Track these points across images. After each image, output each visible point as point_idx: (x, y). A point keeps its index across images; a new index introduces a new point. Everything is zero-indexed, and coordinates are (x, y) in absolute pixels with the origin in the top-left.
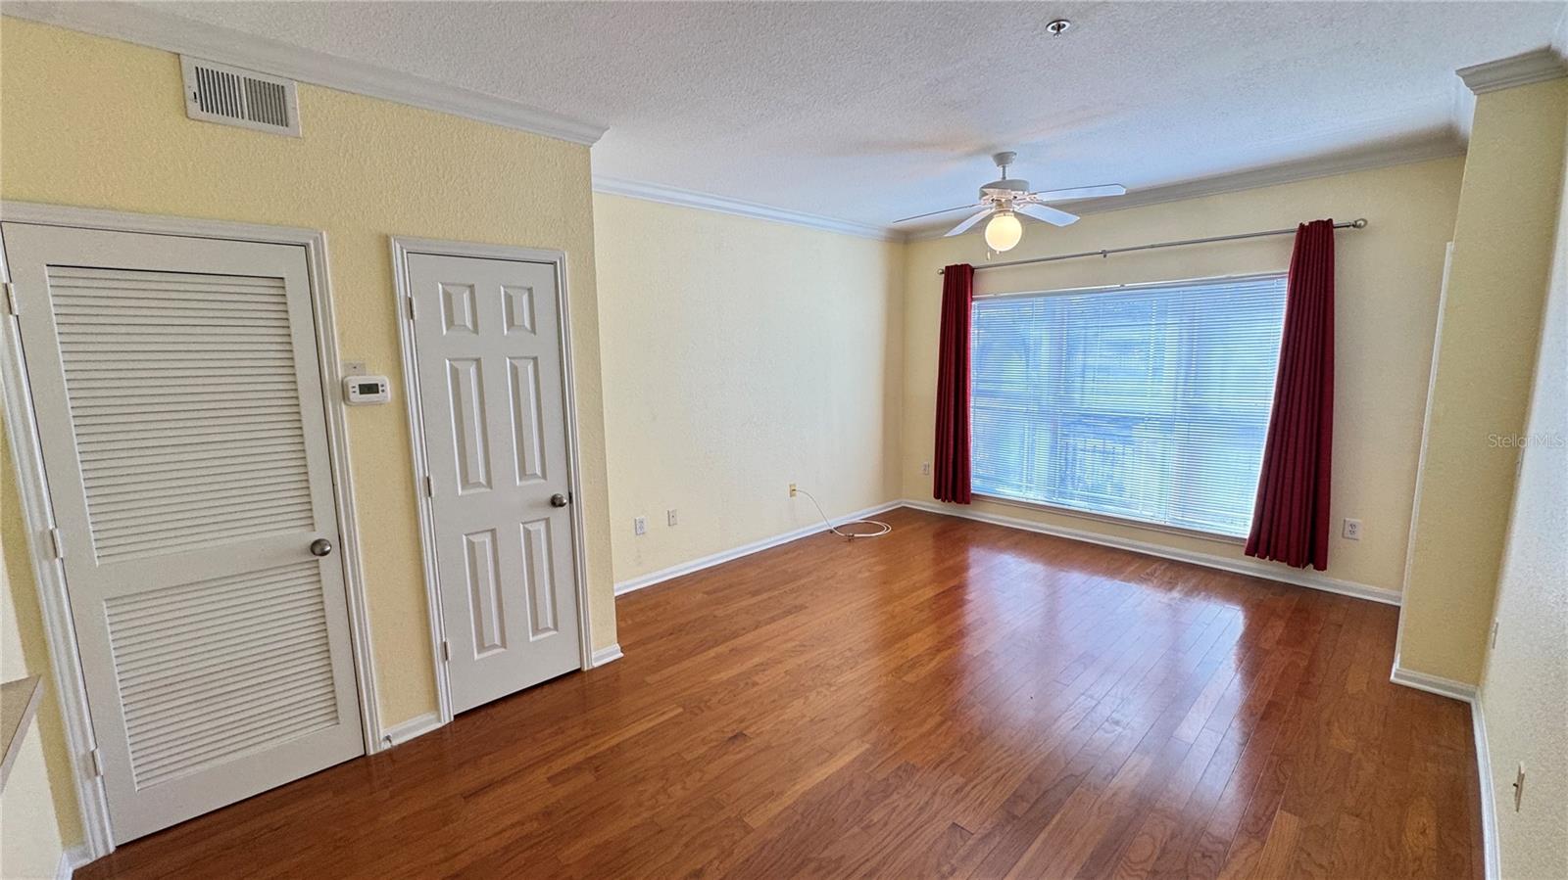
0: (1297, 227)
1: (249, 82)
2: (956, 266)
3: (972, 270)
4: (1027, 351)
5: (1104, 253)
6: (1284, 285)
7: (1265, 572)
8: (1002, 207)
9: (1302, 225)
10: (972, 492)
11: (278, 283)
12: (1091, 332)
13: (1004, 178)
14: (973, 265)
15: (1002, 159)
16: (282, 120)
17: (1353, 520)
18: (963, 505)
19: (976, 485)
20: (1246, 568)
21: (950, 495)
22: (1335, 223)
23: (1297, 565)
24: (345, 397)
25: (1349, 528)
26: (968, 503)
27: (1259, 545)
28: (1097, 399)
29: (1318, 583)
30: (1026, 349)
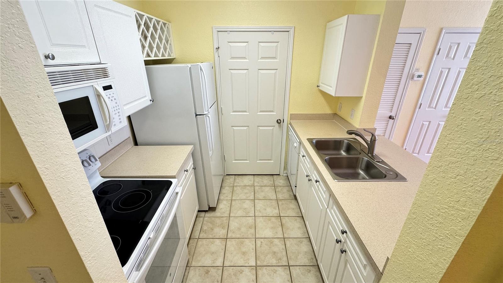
11: (410, 45)
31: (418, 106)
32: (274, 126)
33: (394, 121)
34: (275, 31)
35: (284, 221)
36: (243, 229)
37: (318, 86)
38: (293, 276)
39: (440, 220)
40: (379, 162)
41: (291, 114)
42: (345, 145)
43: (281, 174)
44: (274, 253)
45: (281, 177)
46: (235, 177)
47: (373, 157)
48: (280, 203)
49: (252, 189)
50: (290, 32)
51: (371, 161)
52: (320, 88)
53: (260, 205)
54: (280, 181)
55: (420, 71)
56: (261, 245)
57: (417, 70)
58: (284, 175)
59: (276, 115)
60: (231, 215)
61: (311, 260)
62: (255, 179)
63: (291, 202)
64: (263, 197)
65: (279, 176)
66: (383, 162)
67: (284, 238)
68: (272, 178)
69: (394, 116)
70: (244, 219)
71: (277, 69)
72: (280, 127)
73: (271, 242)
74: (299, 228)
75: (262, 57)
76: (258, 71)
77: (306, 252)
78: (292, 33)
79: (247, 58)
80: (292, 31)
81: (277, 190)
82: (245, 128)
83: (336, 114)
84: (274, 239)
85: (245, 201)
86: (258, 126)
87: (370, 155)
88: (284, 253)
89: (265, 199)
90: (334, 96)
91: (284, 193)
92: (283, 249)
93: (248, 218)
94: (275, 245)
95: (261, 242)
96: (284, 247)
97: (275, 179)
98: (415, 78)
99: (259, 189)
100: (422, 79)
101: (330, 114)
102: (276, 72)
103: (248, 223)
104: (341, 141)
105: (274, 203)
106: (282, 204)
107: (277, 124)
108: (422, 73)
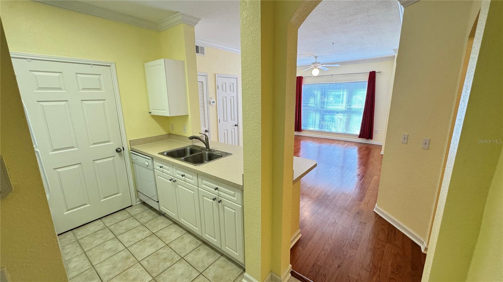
0: (369, 72)
1: (200, 47)
2: (299, 77)
3: (303, 77)
4: (315, 97)
5: (332, 75)
6: (367, 83)
7: (362, 141)
8: (316, 67)
9: (370, 72)
10: (302, 129)
11: (202, 83)
12: (329, 92)
13: (316, 61)
14: (303, 76)
15: (316, 57)
16: (204, 54)
17: (377, 130)
18: (300, 132)
19: (302, 128)
20: (359, 141)
21: (297, 130)
22: (376, 71)
23: (367, 139)
24: (210, 104)
25: (376, 131)
26: (301, 131)
27: (361, 136)
28: (330, 107)
29: (371, 142)
30: (314, 96)
31: (218, 121)
32: (114, 156)
33: (209, 133)
34: (94, 65)
35: (159, 234)
36: (119, 265)
37: (150, 113)
38: (189, 261)
39: (253, 137)
40: (215, 151)
41: (130, 141)
42: (188, 151)
43: (134, 204)
44: (165, 259)
45: (134, 206)
46: (73, 232)
47: (210, 150)
48: (147, 225)
49: (107, 230)
50: (111, 67)
51: (210, 152)
52: (152, 114)
53: (125, 238)
54: (137, 210)
55: (212, 99)
56: (148, 262)
57: (211, 98)
58: (137, 204)
59: (114, 145)
60: (94, 264)
61: (197, 243)
62: (103, 221)
63: (157, 219)
64: (125, 230)
65: (132, 207)
66: (217, 151)
67: (167, 245)
68: (126, 212)
69: (208, 129)
70: (115, 258)
71: (104, 100)
72: (121, 155)
73: (157, 254)
74: (175, 231)
75: (83, 88)
76: (81, 103)
77: (190, 242)
78: (113, 67)
79: (64, 89)
80: (113, 66)
81: (137, 218)
82: (77, 166)
83: (170, 134)
84: (159, 251)
85: (104, 243)
86: (94, 161)
87: (208, 149)
88: (173, 253)
89: (127, 230)
90: (169, 116)
91: (146, 216)
92: (171, 252)
93: (119, 254)
94: (162, 253)
95: (147, 261)
96: (171, 250)
97: (129, 211)
98: (212, 104)
99: (115, 226)
100: (215, 104)
101: (165, 135)
102: (104, 102)
103: (122, 257)
104: (185, 148)
105: (142, 228)
106: (150, 225)
107: (117, 154)
108: (214, 100)
